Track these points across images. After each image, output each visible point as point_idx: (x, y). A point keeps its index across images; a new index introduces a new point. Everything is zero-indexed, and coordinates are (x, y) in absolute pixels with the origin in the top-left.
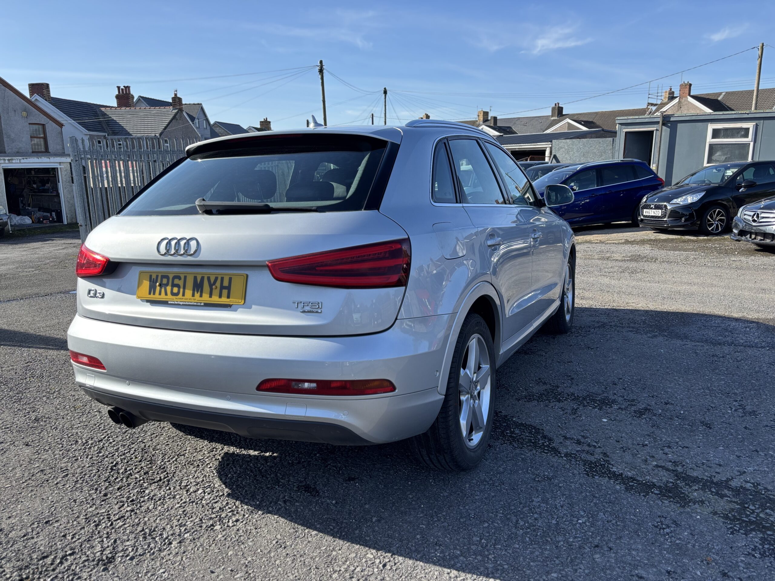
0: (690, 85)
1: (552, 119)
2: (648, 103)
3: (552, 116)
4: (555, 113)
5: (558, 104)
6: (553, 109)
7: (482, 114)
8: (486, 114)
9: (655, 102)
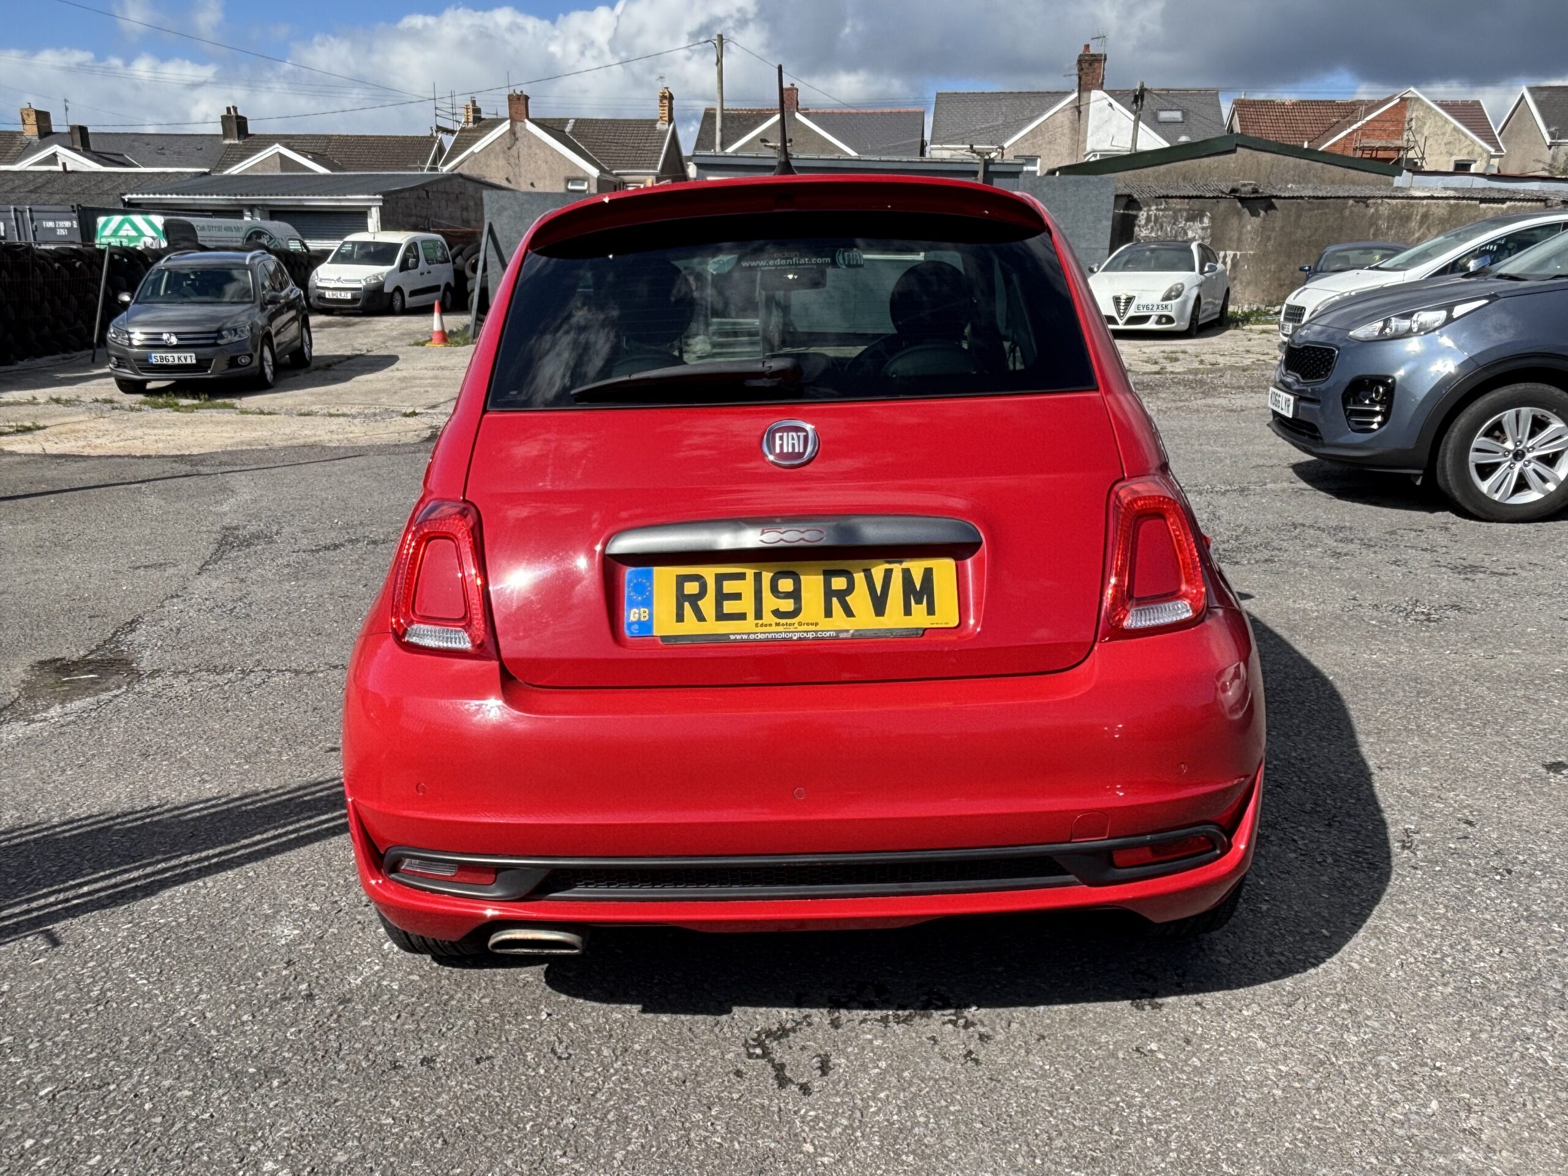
0: (527, 98)
1: (227, 142)
2: (437, 127)
3: (226, 135)
4: (231, 130)
5: (235, 109)
6: (225, 120)
7: (32, 116)
8: (42, 117)
9: (449, 125)
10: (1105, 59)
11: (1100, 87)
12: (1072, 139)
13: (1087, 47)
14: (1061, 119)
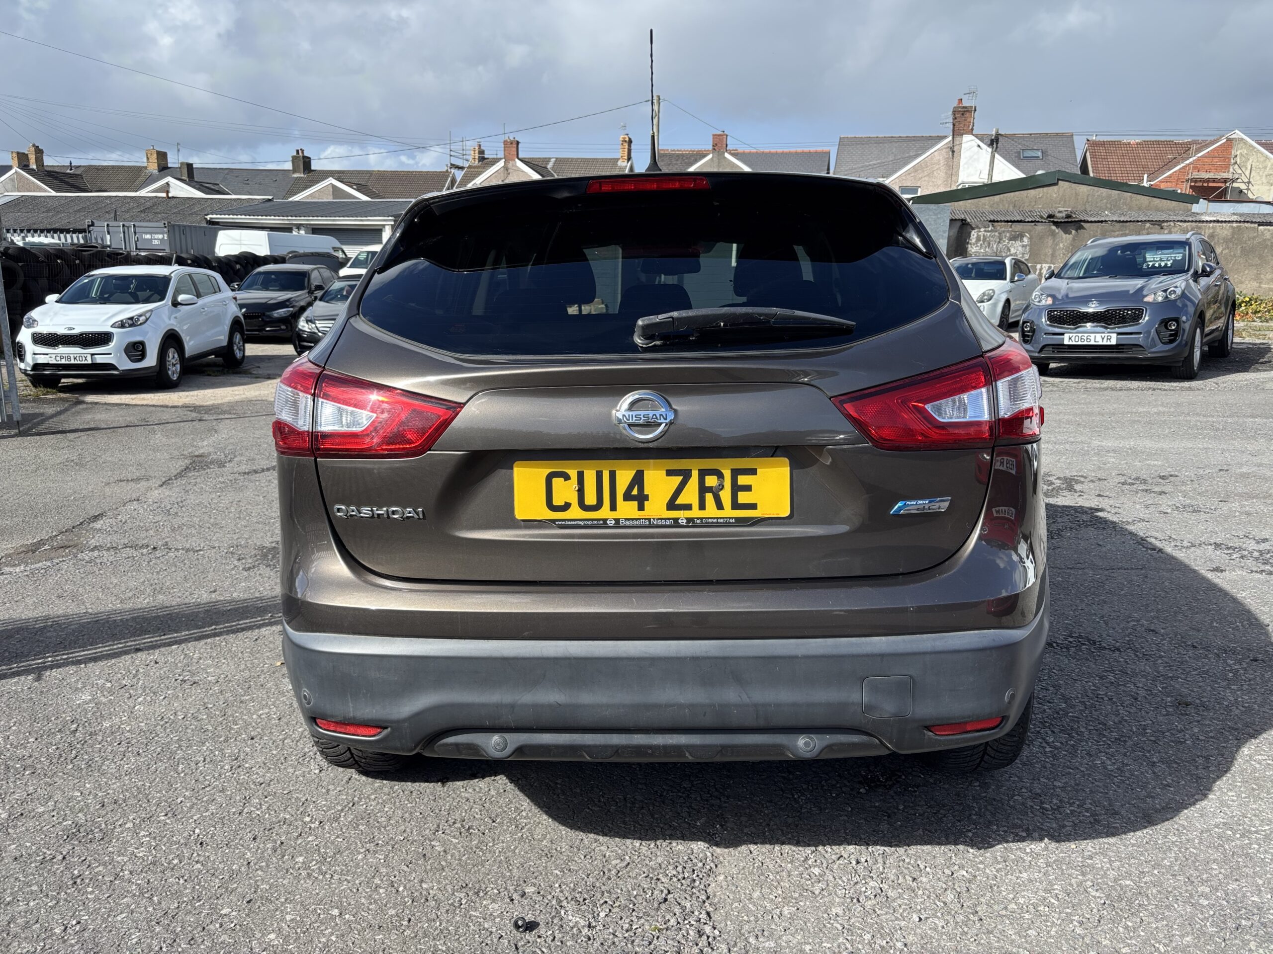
0: (518, 143)
1: (295, 175)
2: (451, 164)
3: (295, 170)
4: (298, 166)
5: (303, 151)
6: (294, 159)
7: (155, 155)
8: (162, 156)
9: (460, 163)
10: (975, 110)
11: (971, 132)
12: (946, 173)
13: (961, 100)
14: (938, 158)
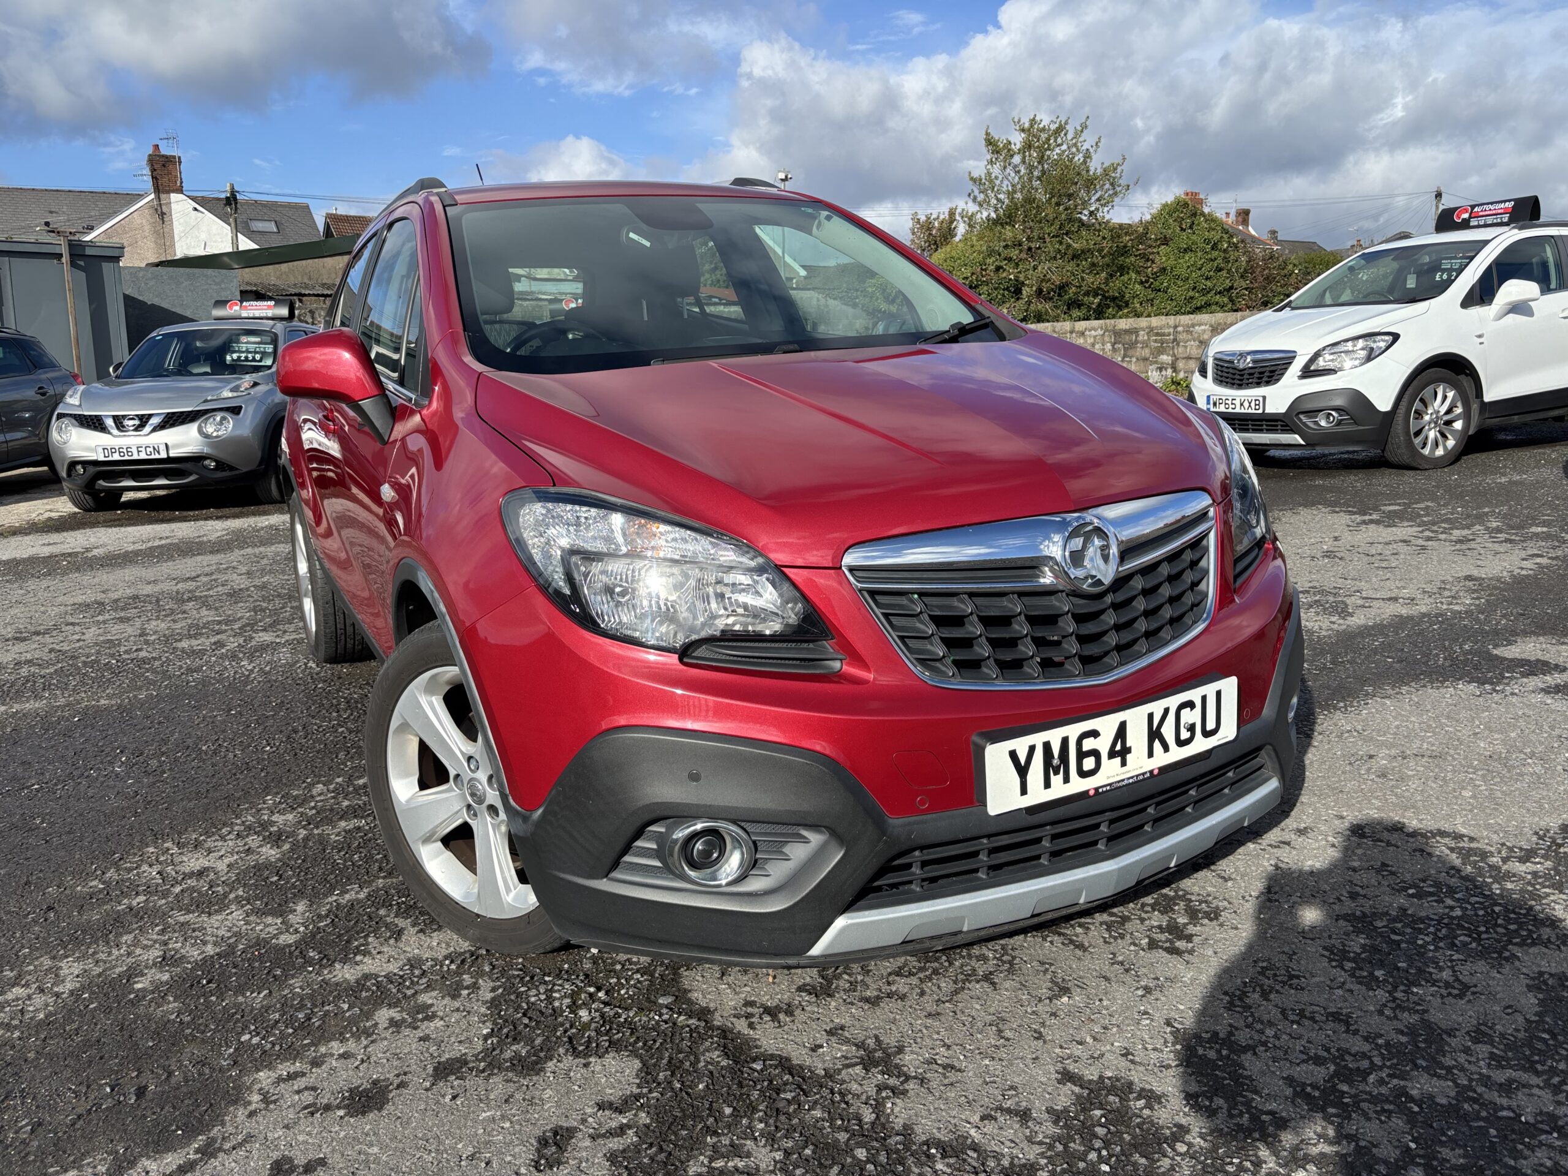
10: (180, 162)
11: (180, 190)
12: (156, 243)
13: (157, 147)
14: (139, 221)
